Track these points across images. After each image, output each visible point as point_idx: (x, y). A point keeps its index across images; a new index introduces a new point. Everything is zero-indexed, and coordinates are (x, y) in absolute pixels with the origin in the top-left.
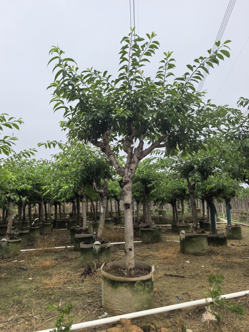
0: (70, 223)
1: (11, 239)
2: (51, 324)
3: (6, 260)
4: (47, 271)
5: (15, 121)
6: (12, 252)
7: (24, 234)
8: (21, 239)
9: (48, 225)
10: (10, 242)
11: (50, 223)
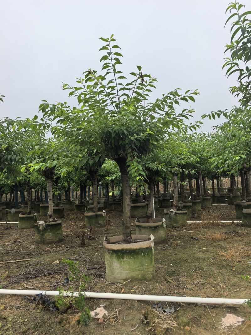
0: (231, 198)
1: (178, 210)
2: (239, 295)
3: (175, 230)
4: (219, 244)
5: (191, 94)
6: (180, 222)
7: (188, 206)
8: (187, 211)
9: (208, 199)
10: (178, 213)
11: (210, 198)
